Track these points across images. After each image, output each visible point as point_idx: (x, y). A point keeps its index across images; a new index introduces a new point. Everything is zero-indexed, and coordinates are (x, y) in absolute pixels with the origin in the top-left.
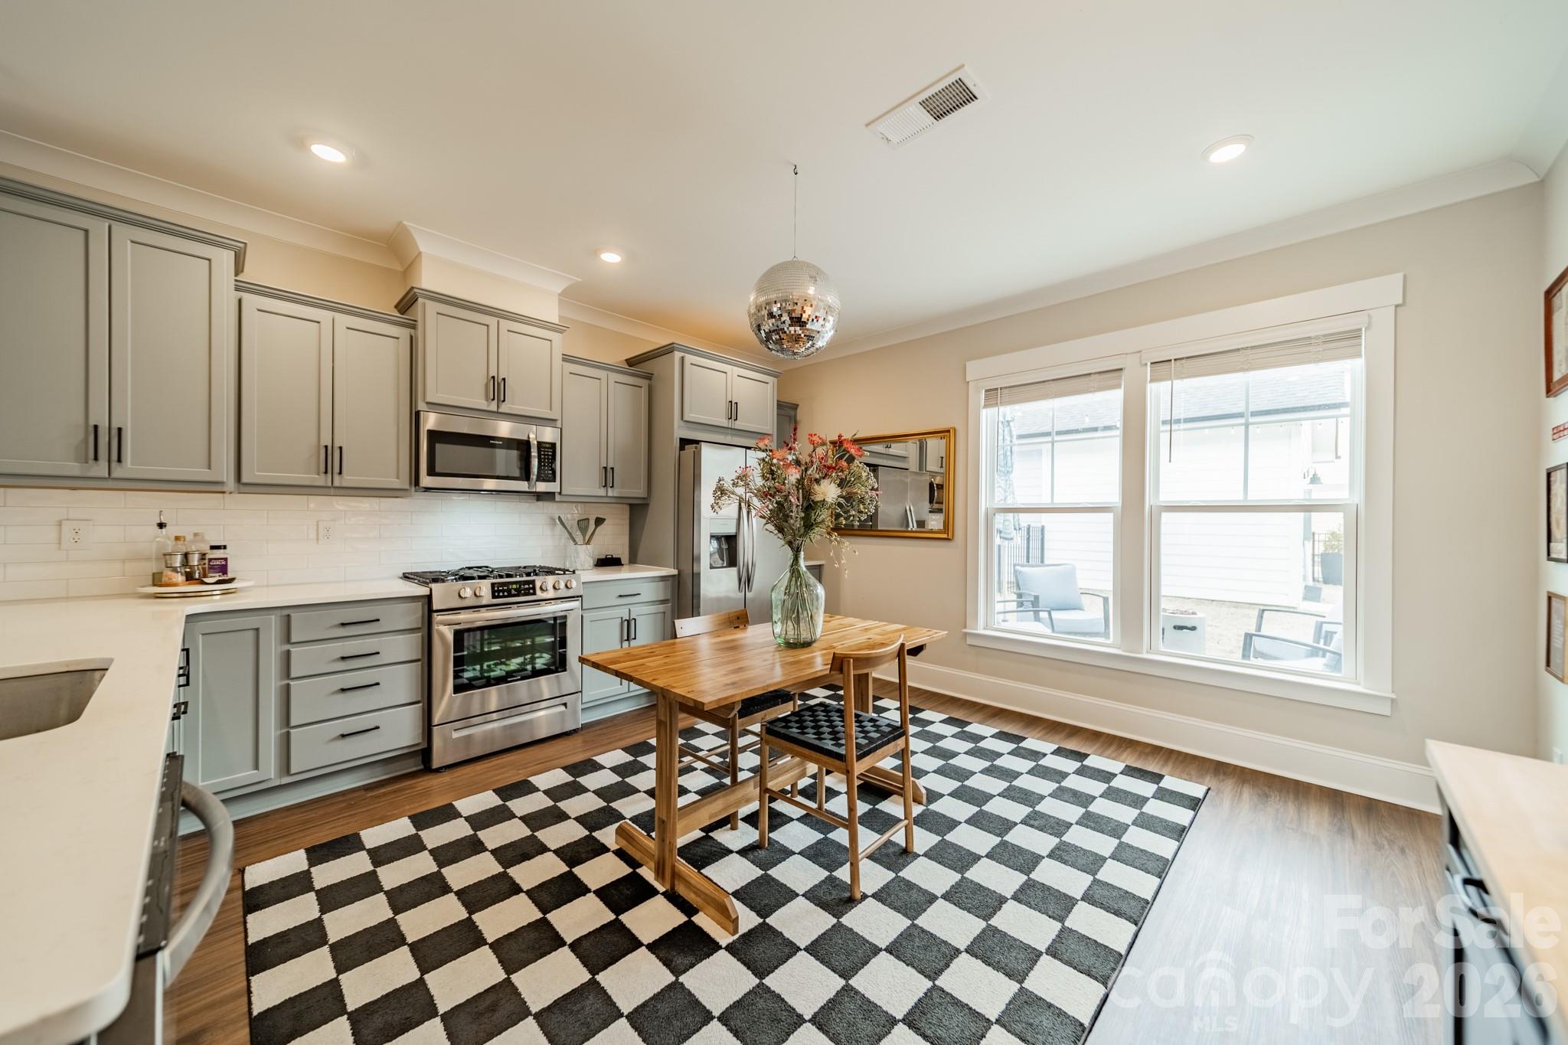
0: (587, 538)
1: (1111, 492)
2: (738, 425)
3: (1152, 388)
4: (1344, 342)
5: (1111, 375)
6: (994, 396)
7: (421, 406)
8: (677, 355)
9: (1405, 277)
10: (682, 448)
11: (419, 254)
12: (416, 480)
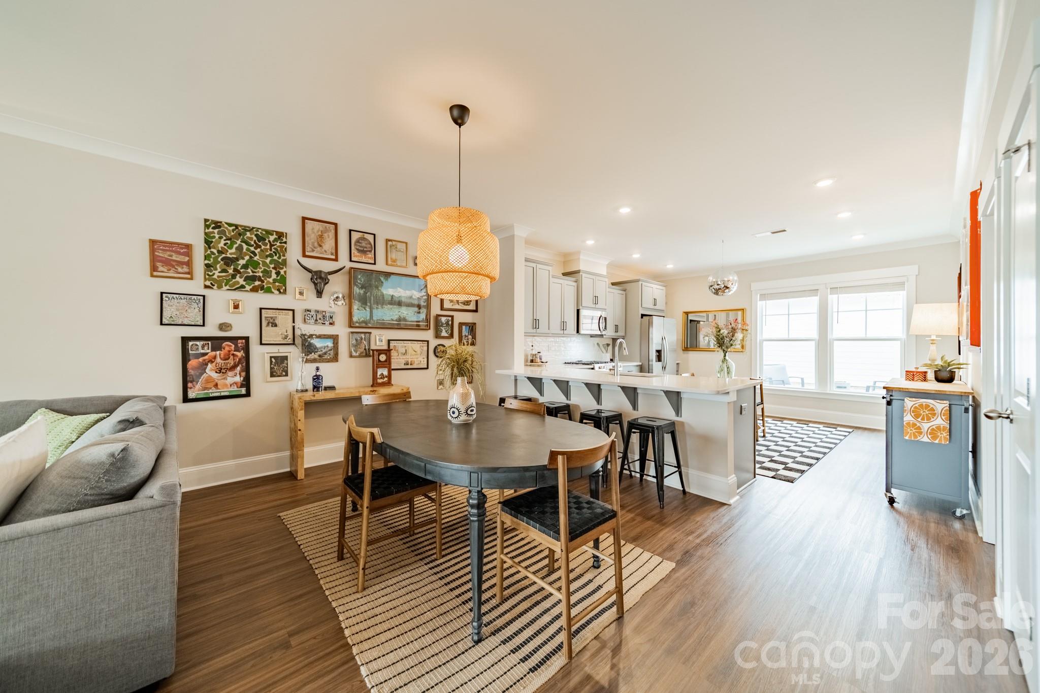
0: (606, 351)
1: (815, 335)
2: (656, 307)
3: (830, 297)
4: (900, 286)
5: (814, 292)
6: (764, 297)
7: (581, 308)
8: (640, 283)
9: (919, 266)
10: (642, 317)
11: (579, 259)
12: (578, 332)
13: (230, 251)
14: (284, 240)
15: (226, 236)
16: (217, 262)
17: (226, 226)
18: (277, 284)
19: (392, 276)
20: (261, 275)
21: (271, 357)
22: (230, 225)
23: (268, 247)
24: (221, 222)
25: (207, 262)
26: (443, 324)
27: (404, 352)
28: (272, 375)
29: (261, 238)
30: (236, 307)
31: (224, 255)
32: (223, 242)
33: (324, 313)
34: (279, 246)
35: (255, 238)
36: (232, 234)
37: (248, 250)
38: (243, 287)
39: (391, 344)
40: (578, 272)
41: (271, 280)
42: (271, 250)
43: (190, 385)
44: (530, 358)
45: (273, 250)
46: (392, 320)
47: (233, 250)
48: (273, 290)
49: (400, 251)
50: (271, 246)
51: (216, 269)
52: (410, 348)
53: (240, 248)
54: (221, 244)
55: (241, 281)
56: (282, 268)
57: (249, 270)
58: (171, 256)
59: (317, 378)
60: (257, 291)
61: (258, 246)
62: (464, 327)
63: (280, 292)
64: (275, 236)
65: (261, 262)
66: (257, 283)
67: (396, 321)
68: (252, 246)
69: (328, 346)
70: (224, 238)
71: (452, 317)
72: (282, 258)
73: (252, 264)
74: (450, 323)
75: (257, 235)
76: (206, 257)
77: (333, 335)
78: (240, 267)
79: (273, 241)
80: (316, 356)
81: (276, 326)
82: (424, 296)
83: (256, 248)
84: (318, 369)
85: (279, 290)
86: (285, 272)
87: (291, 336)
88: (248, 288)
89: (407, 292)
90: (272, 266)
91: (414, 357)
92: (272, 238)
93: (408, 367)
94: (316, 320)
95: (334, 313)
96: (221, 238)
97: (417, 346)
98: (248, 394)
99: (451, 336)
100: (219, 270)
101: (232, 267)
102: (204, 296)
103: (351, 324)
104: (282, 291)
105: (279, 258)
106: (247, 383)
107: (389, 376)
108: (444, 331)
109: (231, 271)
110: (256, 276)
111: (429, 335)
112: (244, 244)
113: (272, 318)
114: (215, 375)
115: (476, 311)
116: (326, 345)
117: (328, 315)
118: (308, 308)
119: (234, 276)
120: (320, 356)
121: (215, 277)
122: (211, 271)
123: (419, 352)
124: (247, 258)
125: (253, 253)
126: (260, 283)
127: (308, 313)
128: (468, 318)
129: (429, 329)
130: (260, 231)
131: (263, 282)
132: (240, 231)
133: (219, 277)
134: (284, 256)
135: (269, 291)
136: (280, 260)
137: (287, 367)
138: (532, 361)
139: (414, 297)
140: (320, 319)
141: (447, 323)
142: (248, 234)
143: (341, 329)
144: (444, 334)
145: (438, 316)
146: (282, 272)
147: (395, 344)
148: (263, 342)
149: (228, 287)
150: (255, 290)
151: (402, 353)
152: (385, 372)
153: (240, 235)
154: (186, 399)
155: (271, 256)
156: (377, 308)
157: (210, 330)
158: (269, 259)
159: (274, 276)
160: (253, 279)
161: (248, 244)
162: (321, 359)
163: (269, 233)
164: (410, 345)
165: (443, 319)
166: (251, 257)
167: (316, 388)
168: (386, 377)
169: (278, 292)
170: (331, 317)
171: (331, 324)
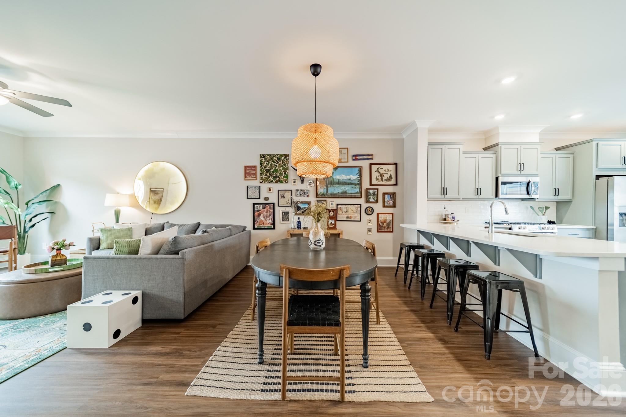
0: (543, 213)
7: (499, 175)
8: (595, 142)
10: (597, 179)
11: (499, 133)
12: (496, 196)
13: (268, 166)
14: (288, 158)
15: (267, 160)
16: (264, 172)
17: (267, 156)
18: (285, 178)
19: (339, 169)
20: (279, 175)
21: (283, 212)
22: (268, 155)
23: (281, 162)
24: (265, 155)
25: (261, 172)
26: (371, 194)
27: (346, 211)
28: (283, 221)
29: (279, 159)
30: (270, 190)
31: (266, 168)
32: (266, 163)
33: (304, 191)
34: (286, 161)
35: (277, 159)
36: (269, 159)
37: (274, 165)
38: (272, 181)
39: (338, 206)
40: (497, 145)
41: (282, 177)
42: (282, 164)
43: (255, 222)
44: (444, 217)
45: (283, 163)
46: (339, 193)
47: (269, 166)
48: (283, 181)
49: (344, 153)
50: (283, 161)
51: (263, 175)
52: (350, 209)
53: (271, 164)
54: (265, 164)
55: (271, 179)
56: (287, 171)
57: (275, 174)
58: (250, 171)
59: (299, 223)
60: (277, 183)
61: (278, 163)
62: (386, 196)
63: (286, 182)
64: (284, 157)
65: (279, 170)
66: (277, 179)
67: (341, 193)
68: (275, 163)
69: (306, 207)
70: (266, 161)
71: (377, 189)
72: (287, 166)
73: (276, 171)
74: (376, 193)
75: (277, 158)
76: (261, 170)
77: (308, 202)
78: (271, 173)
79: (283, 159)
80: (301, 212)
81: (284, 198)
82: (358, 178)
83: (277, 164)
84: (299, 218)
85: (285, 181)
86: (288, 173)
87: (290, 203)
88: (274, 181)
89: (347, 176)
90: (283, 170)
91: (352, 214)
92: (283, 158)
93: (349, 220)
94: (301, 195)
95: (309, 190)
96: (265, 161)
97: (353, 208)
98: (274, 228)
99: (377, 201)
100: (264, 175)
101: (269, 173)
102: (260, 186)
103: (317, 196)
104: (286, 181)
105: (286, 166)
106: (274, 224)
107: (335, 224)
108: (372, 198)
109: (268, 175)
110: (277, 176)
111: (362, 201)
112: (273, 163)
113: (283, 194)
114: (263, 219)
115: (396, 184)
116: (305, 207)
117: (306, 192)
118: (297, 189)
119: (269, 177)
120: (302, 212)
121: (263, 178)
122: (262, 176)
123: (355, 211)
124: (274, 168)
125: (276, 166)
126: (278, 179)
127: (297, 191)
128: (390, 189)
129: (361, 197)
130: (278, 155)
131: (279, 178)
132: (272, 156)
133: (264, 178)
134: (287, 165)
135: (281, 182)
136: (286, 168)
137: (289, 217)
138: (445, 220)
139: (351, 179)
140: (302, 194)
141: (374, 194)
142: (274, 157)
143: (312, 199)
144: (372, 200)
145: (367, 189)
146: (287, 173)
147: (341, 207)
148: (280, 205)
149: (267, 182)
150: (276, 182)
151: (344, 212)
152: (333, 222)
153: (271, 159)
154: (254, 229)
155: (282, 166)
156: (330, 187)
157: (262, 201)
158: (282, 167)
159: (284, 175)
160: (275, 177)
161: (274, 162)
162: (303, 213)
163: (282, 156)
164: (349, 207)
165: (371, 191)
166: (275, 168)
167: (298, 228)
168: (334, 224)
169: (285, 182)
170: (308, 193)
171: (307, 196)
